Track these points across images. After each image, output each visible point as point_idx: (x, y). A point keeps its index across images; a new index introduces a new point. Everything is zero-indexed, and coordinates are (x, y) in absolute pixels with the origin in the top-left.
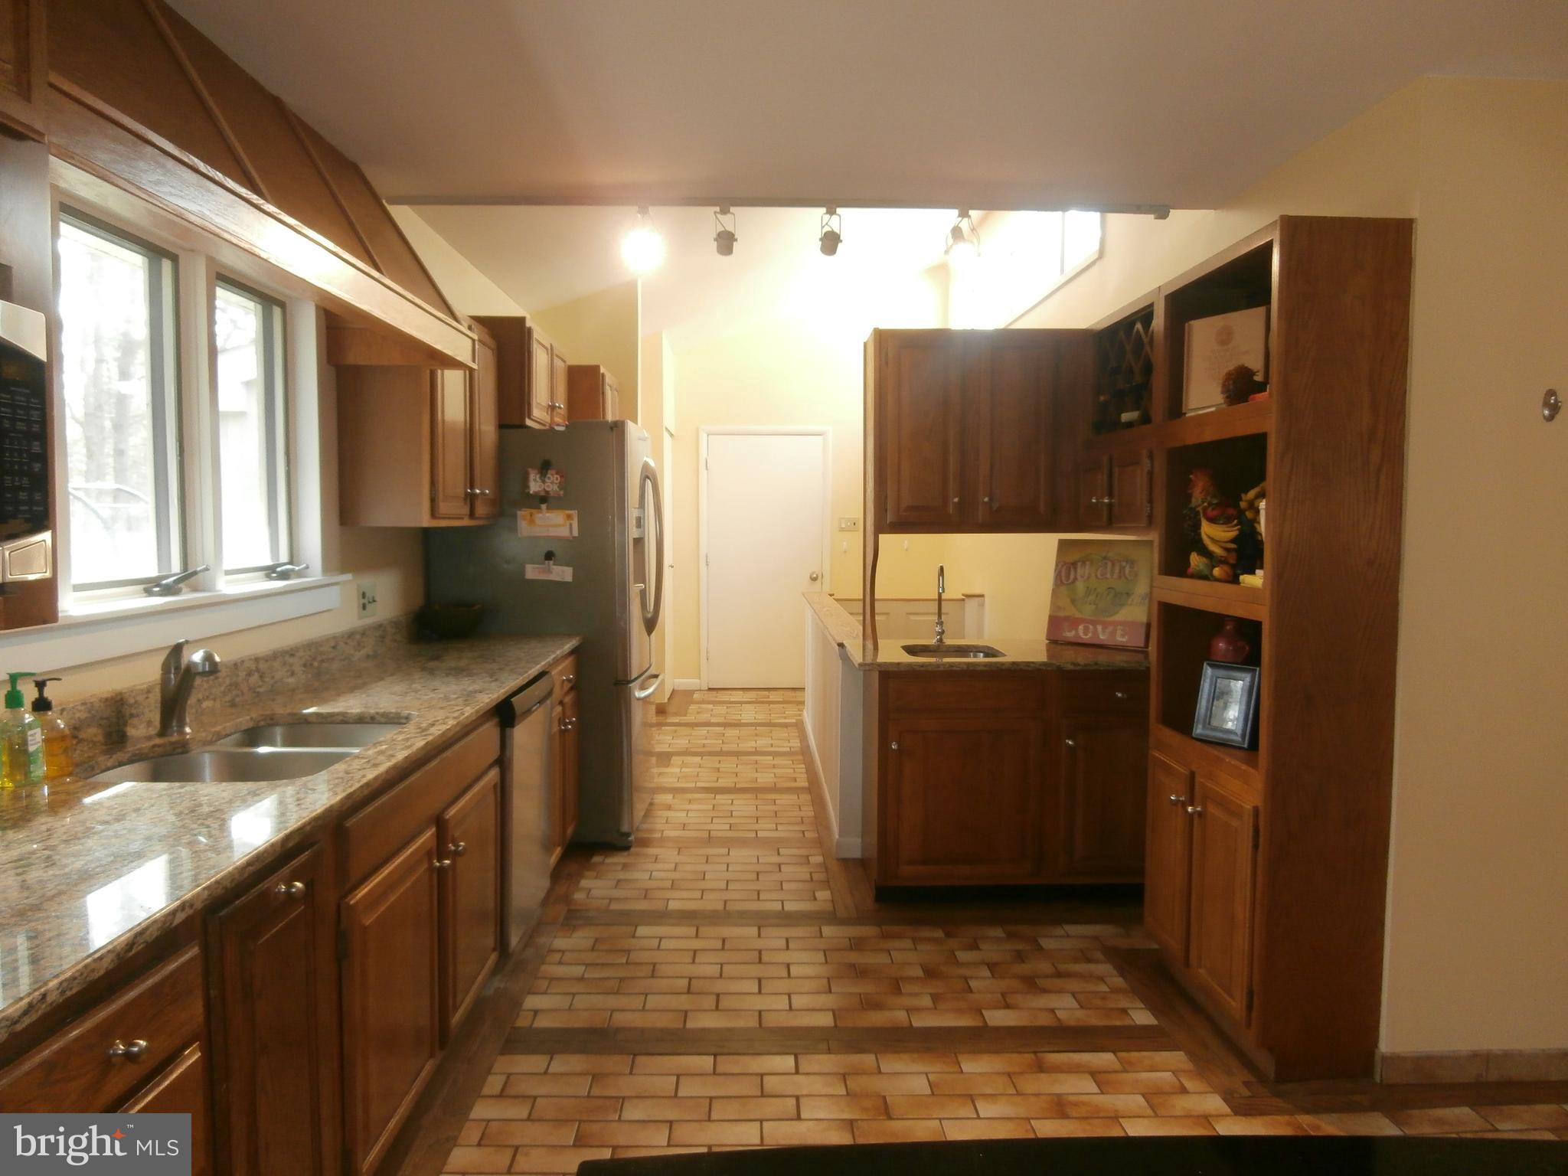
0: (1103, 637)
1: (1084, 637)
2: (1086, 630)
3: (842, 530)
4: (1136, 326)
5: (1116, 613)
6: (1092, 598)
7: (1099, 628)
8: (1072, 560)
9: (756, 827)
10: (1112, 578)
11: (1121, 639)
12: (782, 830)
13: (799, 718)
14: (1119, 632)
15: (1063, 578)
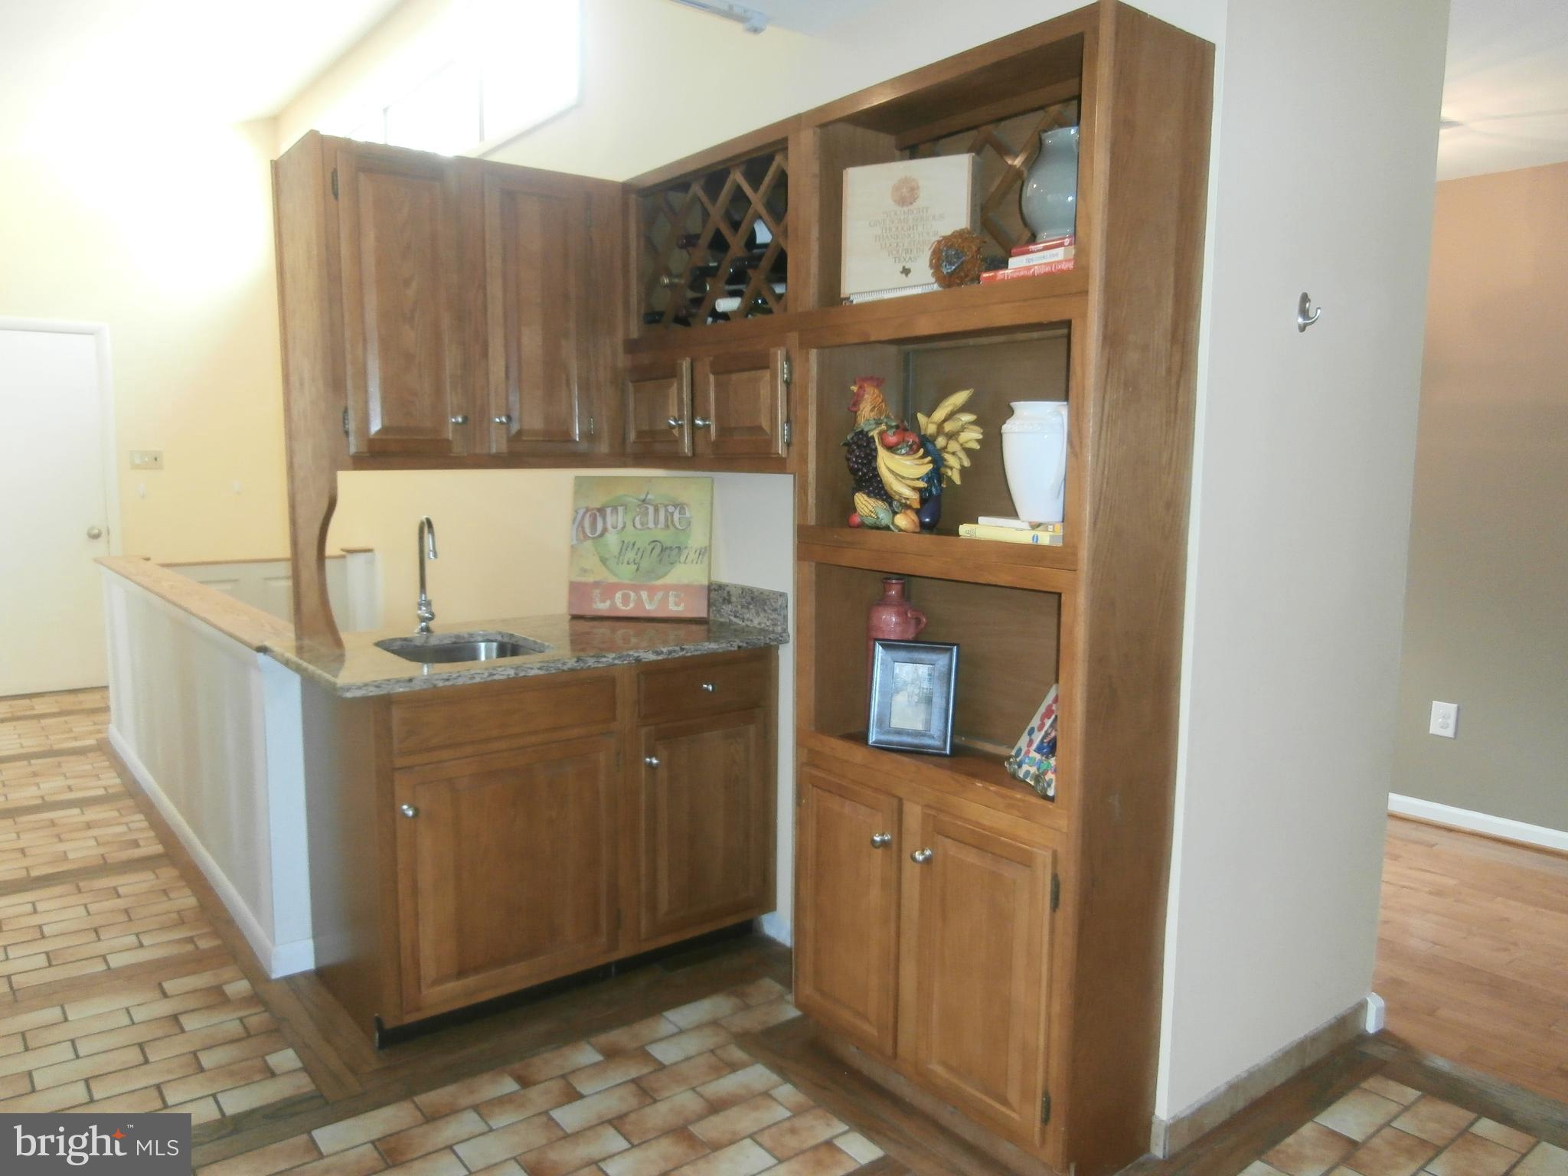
0: (651, 607)
1: (624, 608)
2: (626, 599)
3: (135, 467)
4: (731, 177)
5: (665, 574)
6: (630, 555)
7: (644, 595)
8: (598, 506)
9: (101, 948)
10: (656, 527)
11: (675, 608)
12: (152, 946)
13: (100, 736)
14: (672, 599)
15: (588, 531)
